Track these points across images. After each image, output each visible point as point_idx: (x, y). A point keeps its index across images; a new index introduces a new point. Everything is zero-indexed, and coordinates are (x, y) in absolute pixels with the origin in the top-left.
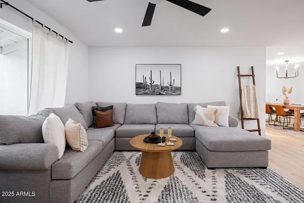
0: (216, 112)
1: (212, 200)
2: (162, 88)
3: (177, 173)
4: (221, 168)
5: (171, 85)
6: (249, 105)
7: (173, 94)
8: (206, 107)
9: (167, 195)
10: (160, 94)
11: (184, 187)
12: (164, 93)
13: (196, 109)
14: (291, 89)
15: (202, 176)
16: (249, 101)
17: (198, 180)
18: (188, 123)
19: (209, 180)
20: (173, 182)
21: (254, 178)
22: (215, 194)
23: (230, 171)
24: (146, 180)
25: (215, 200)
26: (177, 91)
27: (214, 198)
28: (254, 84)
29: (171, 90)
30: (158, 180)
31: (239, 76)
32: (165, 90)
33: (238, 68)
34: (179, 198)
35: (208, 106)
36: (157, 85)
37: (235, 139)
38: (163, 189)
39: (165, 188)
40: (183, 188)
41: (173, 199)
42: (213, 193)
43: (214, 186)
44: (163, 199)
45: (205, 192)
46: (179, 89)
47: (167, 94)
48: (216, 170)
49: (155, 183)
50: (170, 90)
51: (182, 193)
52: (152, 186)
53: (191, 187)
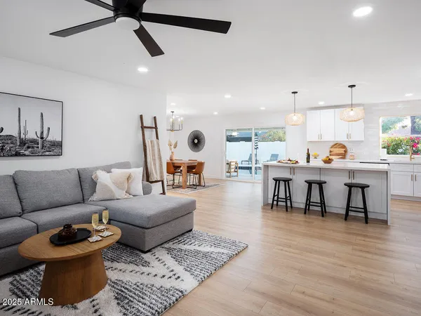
0: (129, 178)
1: (176, 279)
2: (23, 143)
3: (112, 275)
4: (156, 247)
5: (42, 138)
6: (155, 164)
7: (47, 153)
8: (111, 172)
9: (127, 304)
10: (17, 154)
11: (139, 284)
12: (27, 153)
13: (96, 177)
14: (176, 143)
15: (146, 264)
16: (154, 160)
17: (145, 269)
18: (83, 201)
19: (155, 263)
20: (119, 288)
21: (190, 243)
22: (174, 273)
23: (166, 246)
24: (75, 308)
25: (179, 277)
26: (55, 148)
27: (176, 276)
28: (157, 138)
29: (43, 147)
30: (96, 297)
31: (143, 128)
32: (28, 147)
33: (141, 116)
34: (145, 297)
35: (113, 170)
36: (10, 137)
37: (169, 206)
38: (116, 301)
39: (116, 298)
40: (138, 286)
41: (140, 302)
42: (172, 273)
43: (166, 266)
44: (128, 310)
45: (164, 276)
46: (59, 145)
47: (33, 155)
48: (154, 251)
49: (95, 302)
50: (39, 146)
51: (144, 291)
52: (95, 308)
53: (145, 280)
